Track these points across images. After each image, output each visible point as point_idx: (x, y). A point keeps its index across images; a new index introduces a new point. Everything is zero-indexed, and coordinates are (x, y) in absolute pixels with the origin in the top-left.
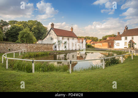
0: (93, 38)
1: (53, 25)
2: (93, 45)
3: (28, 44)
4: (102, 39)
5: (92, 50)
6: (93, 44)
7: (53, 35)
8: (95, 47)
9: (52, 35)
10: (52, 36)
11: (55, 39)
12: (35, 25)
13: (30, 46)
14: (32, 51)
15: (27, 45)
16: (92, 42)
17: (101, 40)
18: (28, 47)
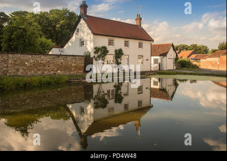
0: (194, 46)
1: (84, 7)
2: (194, 63)
3: (10, 55)
4: (217, 48)
5: (191, 74)
6: (196, 60)
7: (86, 33)
8: (201, 67)
9: (84, 33)
10: (82, 34)
11: (88, 42)
12: (63, 20)
13: (16, 61)
14: (19, 73)
15: (5, 57)
16: (193, 56)
17: (214, 51)
18: (10, 61)
